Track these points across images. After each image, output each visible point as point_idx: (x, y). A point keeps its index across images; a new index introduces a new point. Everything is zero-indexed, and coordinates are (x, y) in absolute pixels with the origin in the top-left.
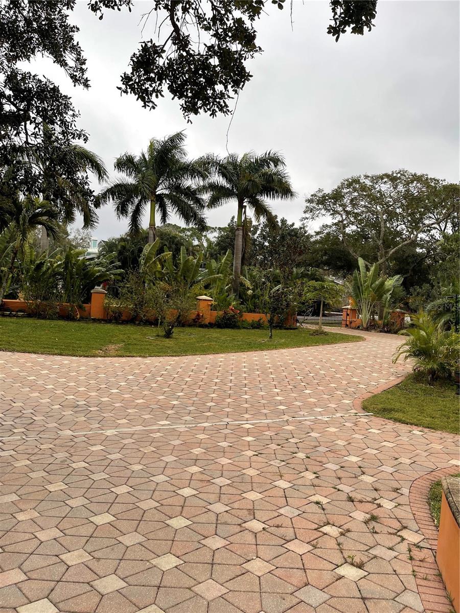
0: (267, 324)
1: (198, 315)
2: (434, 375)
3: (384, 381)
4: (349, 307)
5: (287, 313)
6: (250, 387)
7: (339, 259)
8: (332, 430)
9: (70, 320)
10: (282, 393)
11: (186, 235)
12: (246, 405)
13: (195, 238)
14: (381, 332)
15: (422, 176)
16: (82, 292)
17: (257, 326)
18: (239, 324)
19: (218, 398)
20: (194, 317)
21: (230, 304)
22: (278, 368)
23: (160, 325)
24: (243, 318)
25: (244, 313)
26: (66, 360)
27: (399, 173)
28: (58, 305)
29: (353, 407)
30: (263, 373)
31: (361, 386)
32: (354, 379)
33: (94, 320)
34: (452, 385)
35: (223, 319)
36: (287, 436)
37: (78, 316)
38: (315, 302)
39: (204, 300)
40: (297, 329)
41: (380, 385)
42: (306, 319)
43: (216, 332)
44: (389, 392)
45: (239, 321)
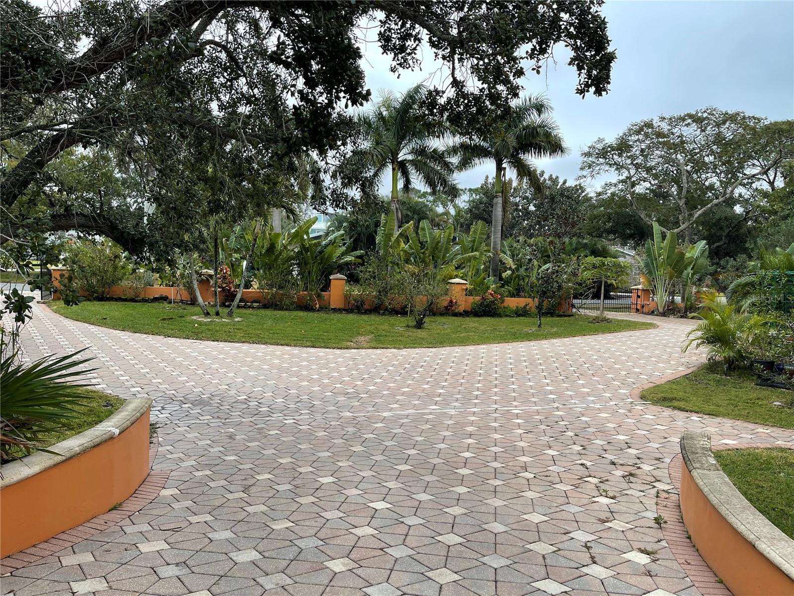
0: (534, 310)
1: (451, 302)
2: (732, 364)
3: (671, 371)
4: (640, 287)
5: (560, 297)
6: (516, 377)
7: (627, 225)
8: (604, 415)
9: (309, 311)
10: (552, 383)
11: (427, 201)
12: (514, 394)
13: (440, 203)
14: (682, 317)
15: (738, 114)
16: (320, 279)
17: (522, 313)
18: (500, 311)
19: (483, 388)
20: (445, 304)
21: (488, 288)
22: (548, 359)
23: (410, 314)
24: (505, 304)
25: (506, 298)
26: (321, 352)
27: (705, 112)
28: (295, 294)
29: (629, 397)
30: (531, 364)
31: (642, 376)
32: (635, 370)
33: (335, 310)
34: (752, 376)
35: (481, 306)
36: (556, 419)
37: (317, 306)
38: (594, 282)
39: (457, 283)
40: (573, 315)
41: (665, 375)
42: (585, 304)
43: (474, 322)
44: (674, 383)
45: (501, 307)
